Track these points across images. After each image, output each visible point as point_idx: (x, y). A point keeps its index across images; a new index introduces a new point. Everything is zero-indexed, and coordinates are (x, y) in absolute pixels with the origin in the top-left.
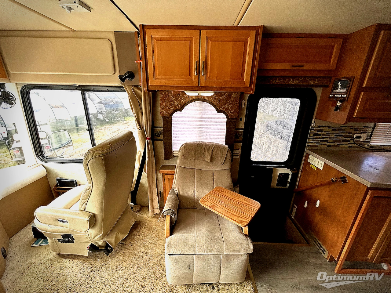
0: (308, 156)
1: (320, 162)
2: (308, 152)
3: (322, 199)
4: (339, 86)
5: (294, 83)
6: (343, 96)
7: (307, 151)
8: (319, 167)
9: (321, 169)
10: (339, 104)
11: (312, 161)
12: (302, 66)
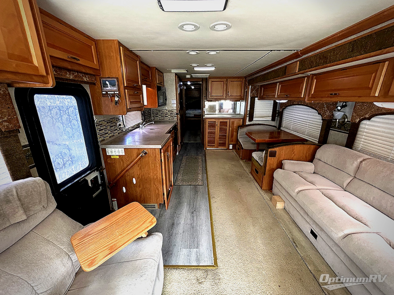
0: (104, 150)
1: (120, 150)
2: (104, 147)
3: (136, 176)
4: (108, 84)
5: (71, 77)
6: (115, 92)
7: (101, 147)
8: (121, 154)
9: (124, 154)
10: (117, 99)
11: (112, 152)
12: (79, 60)
